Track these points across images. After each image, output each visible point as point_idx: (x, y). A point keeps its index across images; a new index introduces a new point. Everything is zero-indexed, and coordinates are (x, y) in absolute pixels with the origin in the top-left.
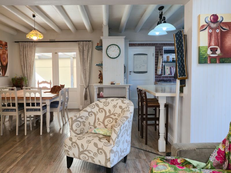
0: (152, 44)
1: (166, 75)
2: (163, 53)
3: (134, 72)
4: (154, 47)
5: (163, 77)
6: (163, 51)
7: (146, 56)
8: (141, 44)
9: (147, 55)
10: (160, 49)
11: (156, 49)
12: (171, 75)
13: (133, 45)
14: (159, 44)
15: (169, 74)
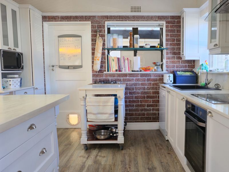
0: (85, 17)
1: (112, 72)
2: (104, 32)
3: (59, 66)
4: (90, 22)
5: (107, 75)
6: (104, 30)
7: (80, 38)
8: (66, 17)
9: (80, 36)
10: (100, 26)
11: (93, 27)
12: (119, 71)
13: (52, 18)
14: (98, 17)
15: (116, 71)
